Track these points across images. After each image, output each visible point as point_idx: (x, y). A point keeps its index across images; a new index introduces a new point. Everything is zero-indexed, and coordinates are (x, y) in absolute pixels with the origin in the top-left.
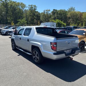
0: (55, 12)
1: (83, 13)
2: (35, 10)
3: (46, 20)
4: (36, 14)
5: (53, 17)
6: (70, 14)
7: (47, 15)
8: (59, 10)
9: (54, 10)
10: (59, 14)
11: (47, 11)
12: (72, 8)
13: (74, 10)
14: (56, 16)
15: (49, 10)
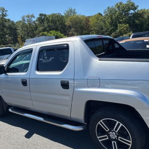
0: (43, 19)
1: (89, 17)
2: (5, 16)
3: (28, 33)
4: (7, 24)
5: (41, 28)
6: (70, 21)
7: (30, 24)
8: (49, 14)
9: (41, 15)
10: (52, 21)
11: (28, 17)
12: (71, 11)
13: (74, 13)
14: (46, 25)
15: (33, 16)
